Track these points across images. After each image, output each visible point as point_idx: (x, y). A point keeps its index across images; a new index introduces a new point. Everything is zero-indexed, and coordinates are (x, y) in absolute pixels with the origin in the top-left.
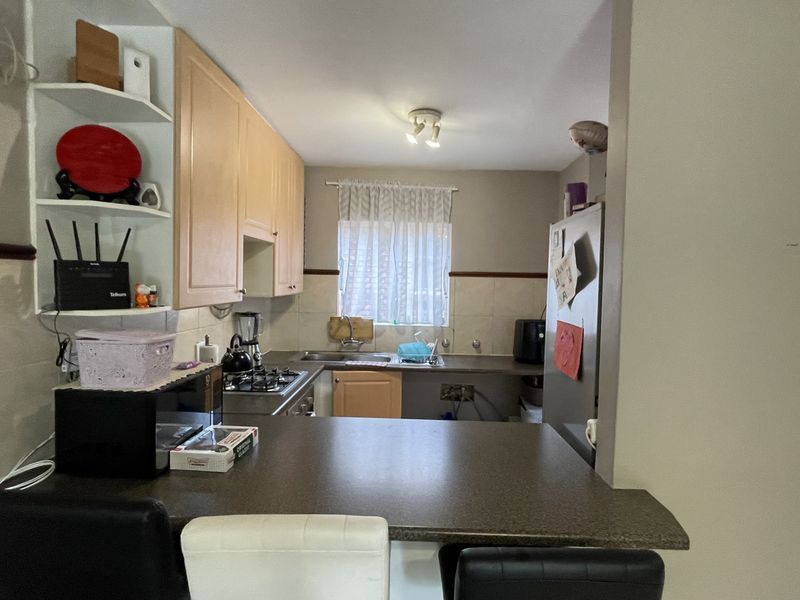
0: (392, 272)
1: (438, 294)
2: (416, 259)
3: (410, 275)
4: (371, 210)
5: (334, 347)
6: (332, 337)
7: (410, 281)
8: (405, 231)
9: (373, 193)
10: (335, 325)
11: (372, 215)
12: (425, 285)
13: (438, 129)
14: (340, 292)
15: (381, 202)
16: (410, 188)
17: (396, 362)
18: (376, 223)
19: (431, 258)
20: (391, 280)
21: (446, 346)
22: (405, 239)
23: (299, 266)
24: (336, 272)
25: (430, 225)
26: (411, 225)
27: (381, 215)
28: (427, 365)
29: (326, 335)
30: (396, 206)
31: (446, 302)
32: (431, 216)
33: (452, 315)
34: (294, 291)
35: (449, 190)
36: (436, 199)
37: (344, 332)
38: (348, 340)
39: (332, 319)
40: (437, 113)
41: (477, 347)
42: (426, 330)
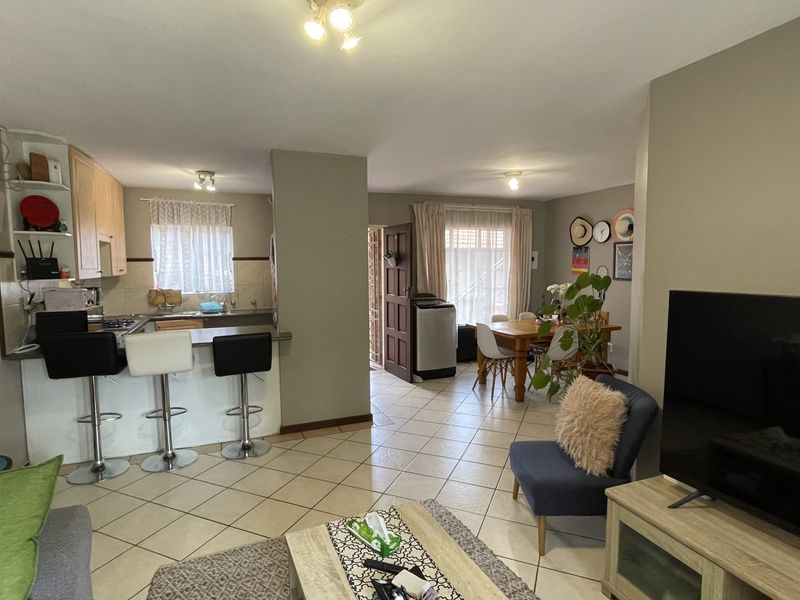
0: (193, 260)
1: (225, 272)
2: (209, 250)
3: (205, 260)
4: (175, 217)
5: (153, 310)
6: (152, 304)
7: (206, 265)
8: (200, 232)
9: (175, 207)
10: (153, 296)
11: (176, 222)
12: (217, 268)
13: (213, 181)
14: (155, 273)
15: (181, 213)
16: (202, 203)
17: (198, 314)
18: (179, 227)
19: (219, 248)
20: (193, 265)
21: (234, 305)
22: (201, 237)
23: (124, 256)
24: (152, 260)
25: (217, 228)
26: (204, 228)
27: (182, 221)
28: (220, 314)
29: (146, 304)
30: (192, 215)
31: (232, 277)
32: (217, 222)
33: (236, 285)
34: (123, 273)
35: (229, 206)
36: (220, 211)
37: (161, 299)
38: (164, 305)
39: (150, 291)
40: (212, 173)
41: (254, 304)
42: (219, 295)
